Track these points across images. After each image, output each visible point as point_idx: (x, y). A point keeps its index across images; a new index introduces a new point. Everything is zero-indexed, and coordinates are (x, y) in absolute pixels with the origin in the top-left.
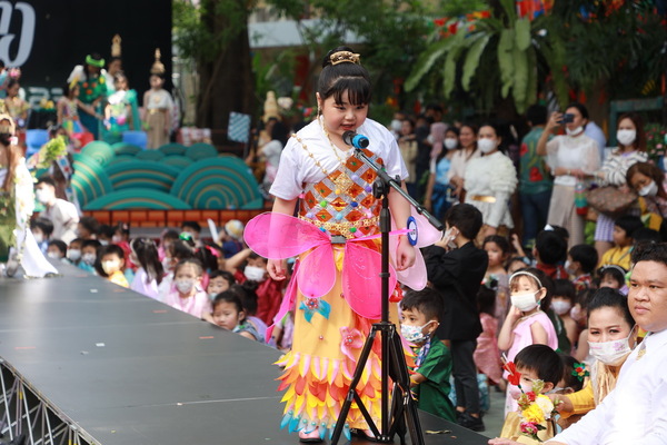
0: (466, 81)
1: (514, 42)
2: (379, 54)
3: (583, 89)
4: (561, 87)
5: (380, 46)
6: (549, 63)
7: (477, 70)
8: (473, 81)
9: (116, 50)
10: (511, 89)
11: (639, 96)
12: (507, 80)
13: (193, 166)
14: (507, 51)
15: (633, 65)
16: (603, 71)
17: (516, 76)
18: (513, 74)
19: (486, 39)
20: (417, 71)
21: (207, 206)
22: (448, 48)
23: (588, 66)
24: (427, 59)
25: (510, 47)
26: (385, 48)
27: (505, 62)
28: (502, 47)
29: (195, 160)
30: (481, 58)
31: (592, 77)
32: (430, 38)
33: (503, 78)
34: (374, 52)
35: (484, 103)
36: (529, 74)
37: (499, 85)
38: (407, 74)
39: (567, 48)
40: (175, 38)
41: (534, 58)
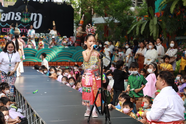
0: (142, 32)
1: (153, 23)
2: (122, 25)
3: (170, 34)
4: (164, 34)
5: (123, 23)
6: (162, 28)
7: (144, 29)
8: (143, 32)
9: (54, 24)
10: (152, 34)
11: (183, 36)
12: (151, 32)
13: (77, 52)
14: (151, 25)
15: (182, 28)
16: (175, 30)
17: (153, 31)
18: (153, 30)
19: (147, 22)
20: (130, 29)
21: (80, 61)
22: (137, 24)
23: (171, 28)
24: (133, 27)
25: (152, 24)
26: (124, 24)
27: (151, 27)
28: (150, 24)
29: (78, 50)
30: (145, 26)
31: (172, 31)
32: (133, 22)
33: (150, 31)
34: (121, 25)
35: (146, 37)
36: (157, 30)
37: (150, 33)
38: (128, 30)
39: (166, 24)
40: (75, 21)
41: (158, 27)
